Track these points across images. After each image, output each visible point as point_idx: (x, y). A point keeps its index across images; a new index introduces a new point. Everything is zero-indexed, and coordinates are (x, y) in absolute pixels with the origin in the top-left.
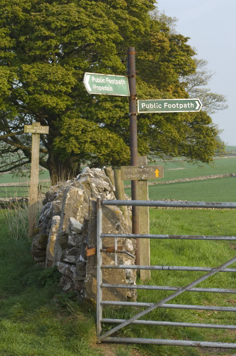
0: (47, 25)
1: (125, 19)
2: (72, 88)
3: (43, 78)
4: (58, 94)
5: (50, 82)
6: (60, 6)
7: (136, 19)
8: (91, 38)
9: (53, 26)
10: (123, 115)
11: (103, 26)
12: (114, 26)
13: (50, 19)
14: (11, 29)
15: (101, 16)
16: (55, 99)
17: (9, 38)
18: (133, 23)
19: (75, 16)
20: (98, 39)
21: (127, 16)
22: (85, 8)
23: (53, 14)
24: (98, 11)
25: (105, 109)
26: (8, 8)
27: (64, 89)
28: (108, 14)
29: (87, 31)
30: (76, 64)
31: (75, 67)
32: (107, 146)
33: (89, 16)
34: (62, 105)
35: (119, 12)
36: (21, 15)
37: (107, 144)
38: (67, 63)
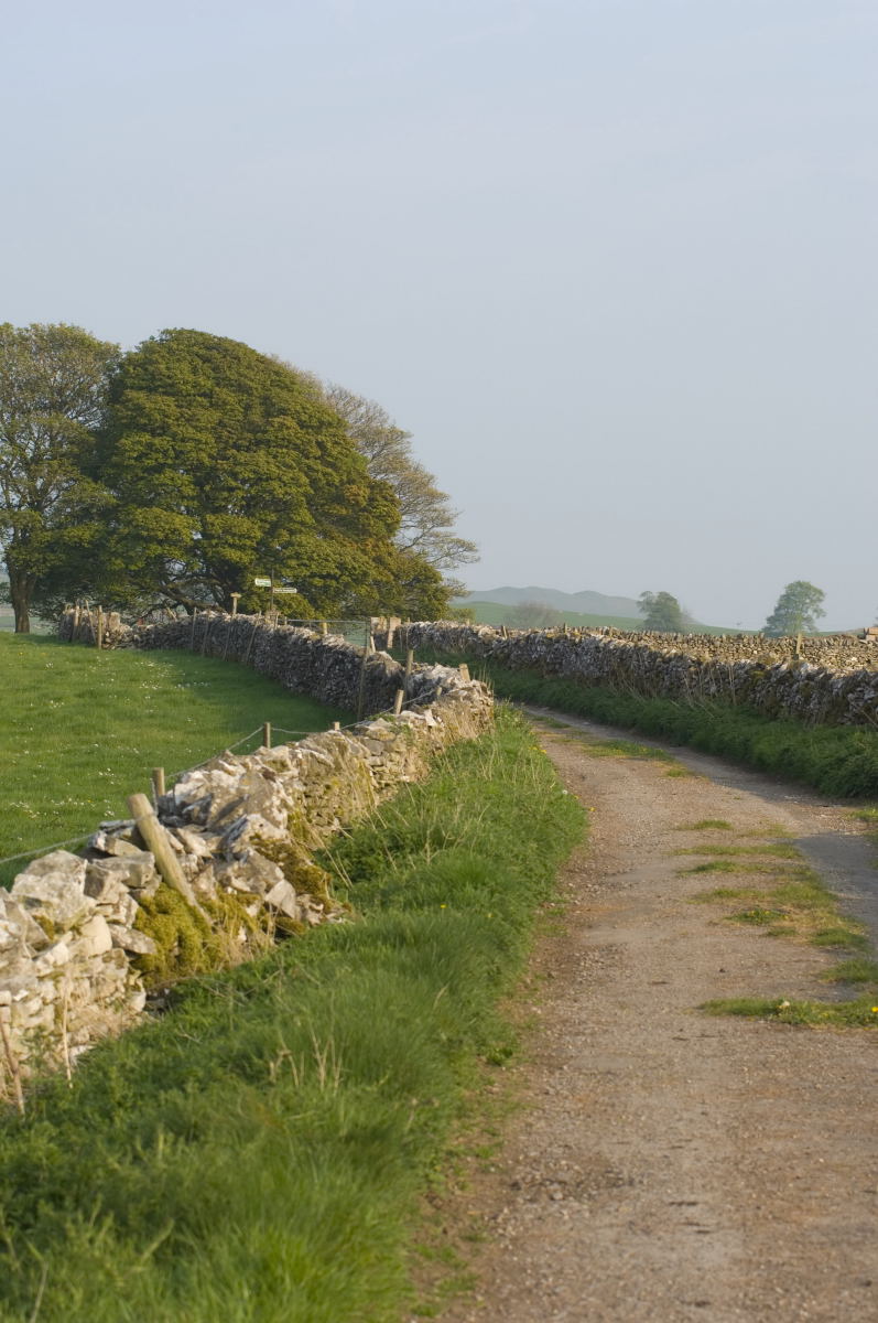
0: (234, 475)
1: (317, 471)
2: (257, 543)
3: (227, 531)
4: (242, 548)
5: (234, 535)
6: (248, 455)
7: (330, 470)
8: (279, 492)
9: (241, 477)
10: (308, 574)
11: (292, 479)
12: (304, 480)
13: (238, 469)
14: (195, 476)
15: (290, 467)
16: (239, 553)
17: (192, 487)
18: (325, 474)
19: (264, 468)
20: (286, 493)
21: (320, 467)
22: (275, 457)
23: (241, 464)
24: (288, 460)
25: (289, 567)
26: (194, 455)
27: (248, 543)
28: (299, 464)
29: (275, 484)
30: (263, 517)
31: (261, 520)
32: (290, 606)
33: (278, 467)
34: (246, 559)
35: (311, 462)
36: (207, 461)
37: (290, 604)
38: (253, 515)
